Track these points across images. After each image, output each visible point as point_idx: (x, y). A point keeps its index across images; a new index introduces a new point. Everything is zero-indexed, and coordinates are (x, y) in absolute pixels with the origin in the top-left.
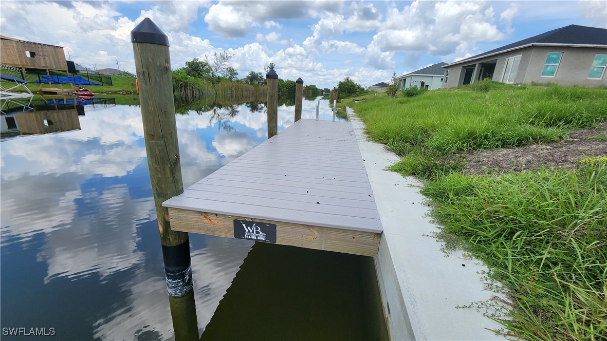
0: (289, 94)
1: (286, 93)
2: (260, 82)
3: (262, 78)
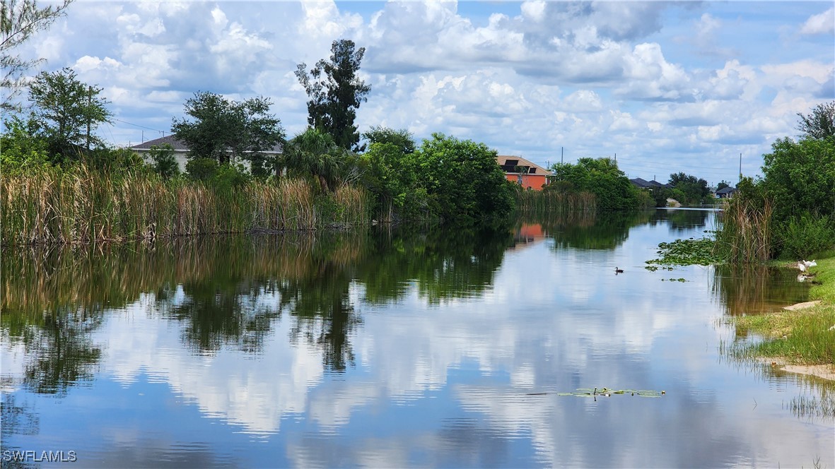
0: (448, 221)
1: (423, 220)
2: (257, 160)
3: (266, 133)
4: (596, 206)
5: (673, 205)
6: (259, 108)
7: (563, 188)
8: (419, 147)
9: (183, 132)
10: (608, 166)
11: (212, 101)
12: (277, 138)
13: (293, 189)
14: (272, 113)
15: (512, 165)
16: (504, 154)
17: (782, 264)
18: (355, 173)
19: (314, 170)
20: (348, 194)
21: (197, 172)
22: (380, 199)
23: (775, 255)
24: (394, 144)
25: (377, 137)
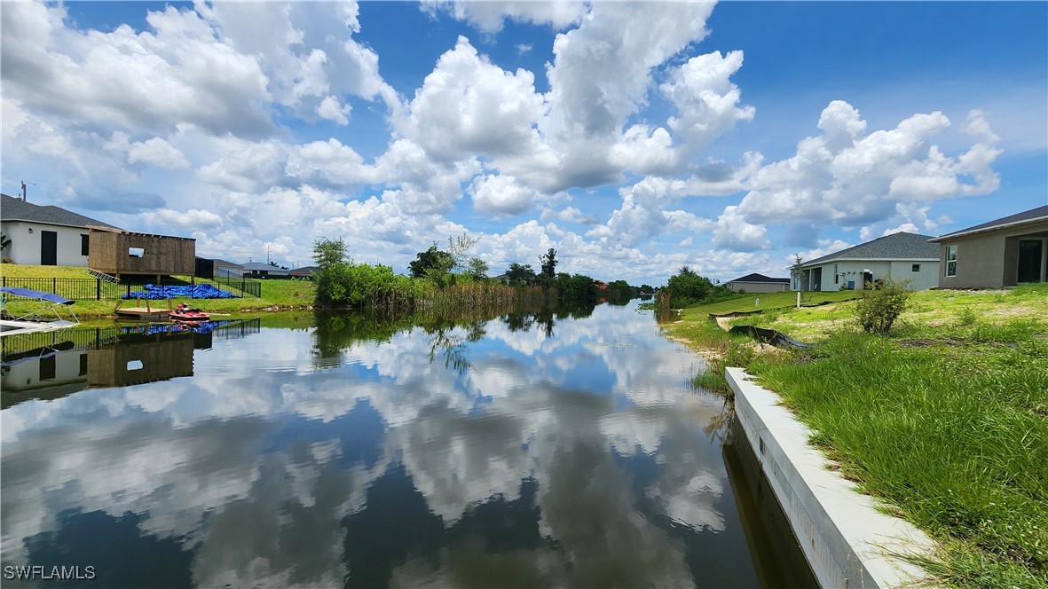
0: (579, 297)
2: (528, 281)
3: (531, 273)
4: (620, 293)
6: (528, 267)
7: (611, 288)
8: (572, 277)
11: (516, 265)
12: (534, 275)
13: (537, 288)
14: (532, 268)
15: (597, 282)
16: (595, 279)
17: (673, 310)
18: (554, 284)
19: (543, 283)
20: (552, 290)
21: (512, 284)
22: (561, 291)
23: (671, 307)
24: (565, 276)
25: (560, 274)
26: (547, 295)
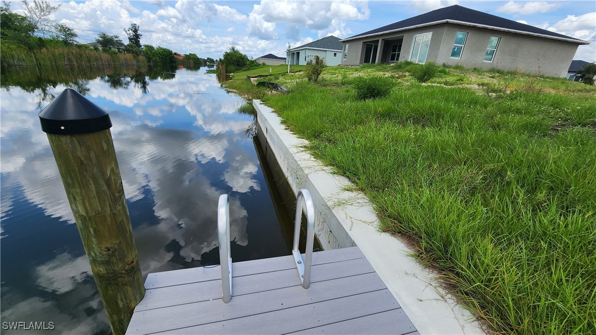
0: (164, 64)
2: (119, 49)
3: (120, 44)
4: (193, 63)
5: (208, 63)
7: (186, 59)
8: (155, 48)
9: (99, 41)
10: (195, 55)
11: (104, 35)
12: (122, 44)
13: (129, 56)
14: (120, 38)
15: (175, 54)
16: (174, 51)
17: (227, 74)
18: (142, 53)
19: (133, 52)
20: (142, 58)
21: (104, 51)
22: (149, 59)
24: (150, 48)
25: (146, 46)
26: (138, 61)
